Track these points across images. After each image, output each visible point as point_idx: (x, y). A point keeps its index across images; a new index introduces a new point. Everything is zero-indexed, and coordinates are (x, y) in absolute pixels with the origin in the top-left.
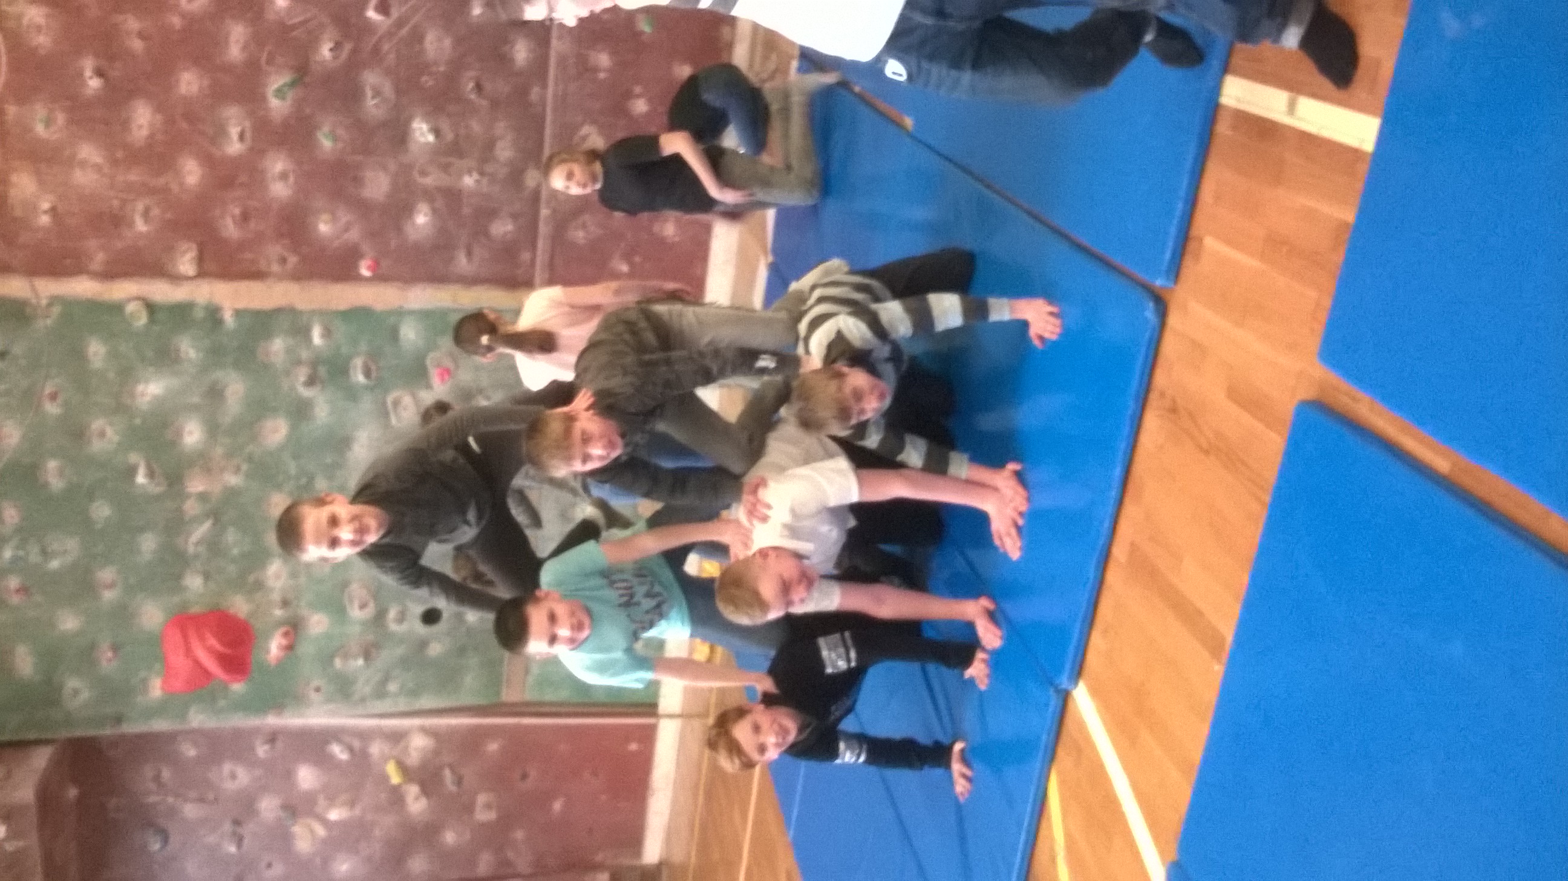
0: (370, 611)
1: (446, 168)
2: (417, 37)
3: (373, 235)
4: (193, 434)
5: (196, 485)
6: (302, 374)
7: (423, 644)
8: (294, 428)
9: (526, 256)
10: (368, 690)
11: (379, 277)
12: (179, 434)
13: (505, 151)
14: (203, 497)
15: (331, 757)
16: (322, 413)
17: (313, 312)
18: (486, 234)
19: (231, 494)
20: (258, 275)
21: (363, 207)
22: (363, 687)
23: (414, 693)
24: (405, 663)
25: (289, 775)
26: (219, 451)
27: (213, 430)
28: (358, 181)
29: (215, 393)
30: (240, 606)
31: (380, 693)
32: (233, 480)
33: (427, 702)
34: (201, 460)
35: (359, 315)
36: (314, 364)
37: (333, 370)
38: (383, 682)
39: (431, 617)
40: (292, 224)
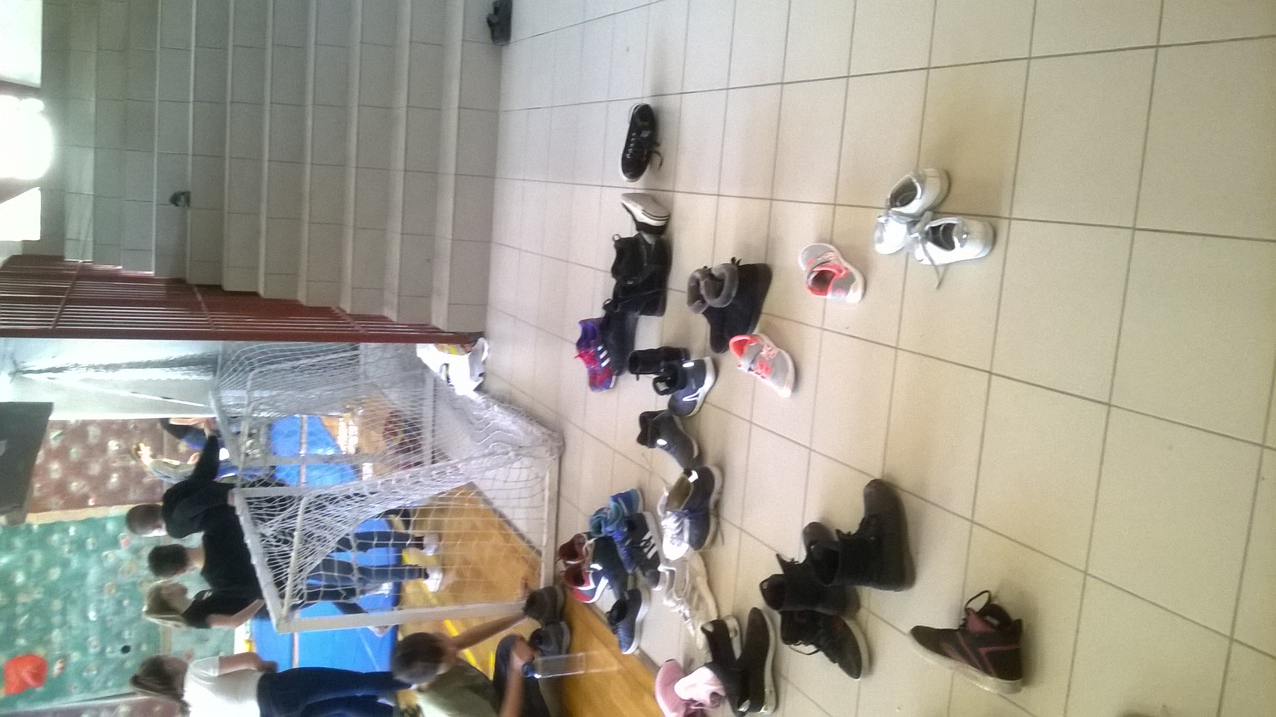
0: (98, 649)
1: (122, 459)
3: (94, 489)
4: (20, 578)
5: (22, 599)
6: (66, 549)
7: (123, 662)
8: (63, 572)
10: (98, 686)
11: (97, 505)
12: (15, 577)
14: (24, 604)
16: (75, 563)
17: (70, 522)
19: (36, 603)
20: (47, 509)
21: (90, 479)
22: (96, 685)
24: (115, 672)
26: (31, 584)
27: (28, 575)
28: (87, 468)
29: (30, 560)
30: (40, 652)
31: (104, 687)
32: (37, 596)
34: (24, 588)
35: (89, 522)
36: (72, 543)
37: (79, 545)
38: (105, 682)
39: (126, 649)
40: (61, 488)
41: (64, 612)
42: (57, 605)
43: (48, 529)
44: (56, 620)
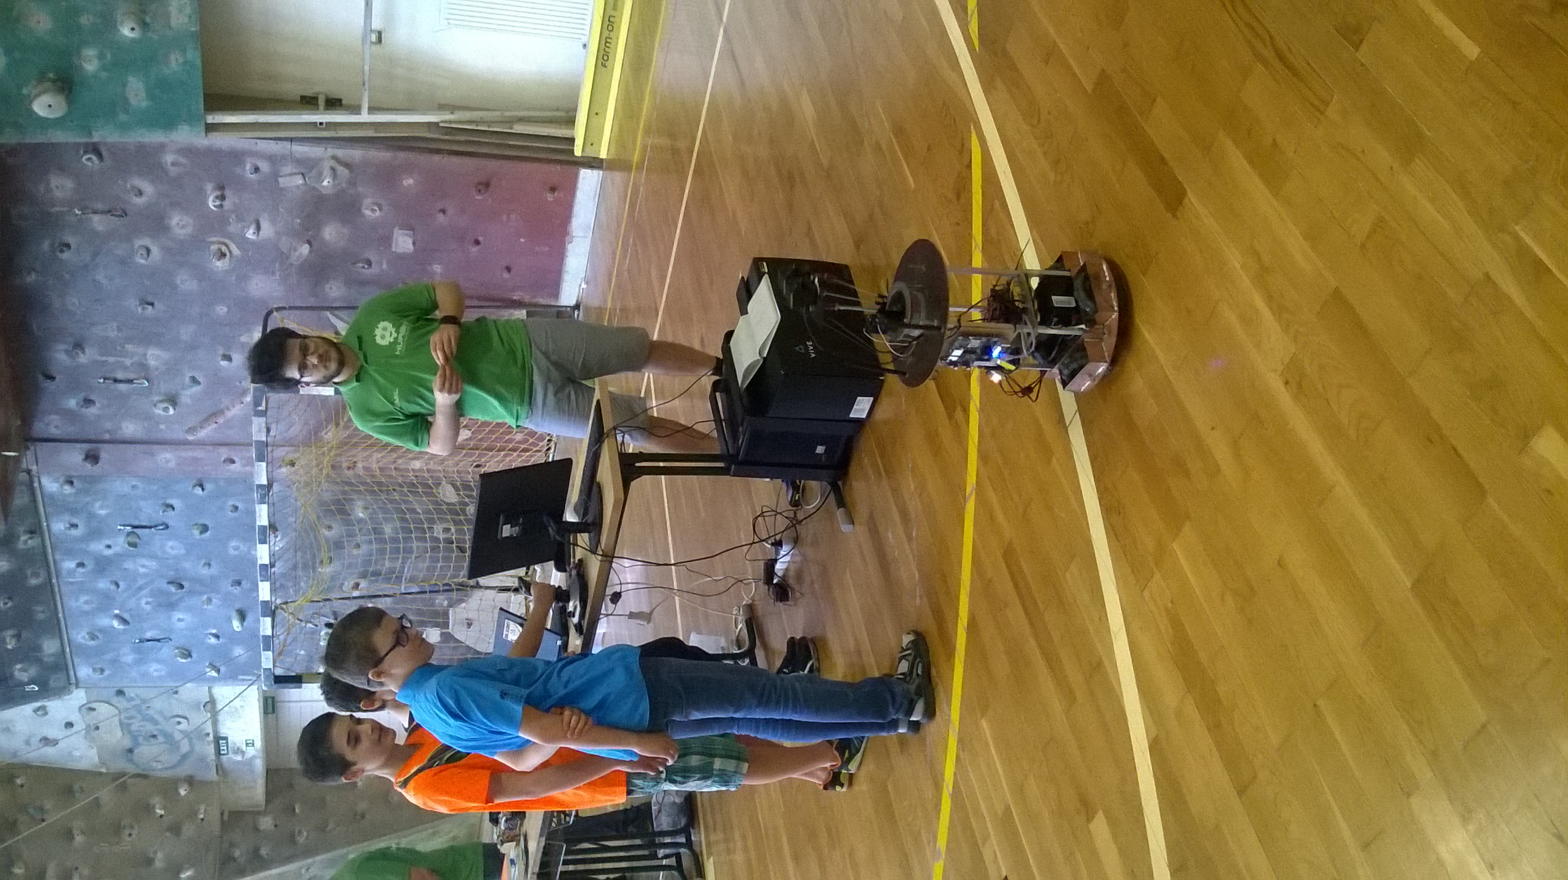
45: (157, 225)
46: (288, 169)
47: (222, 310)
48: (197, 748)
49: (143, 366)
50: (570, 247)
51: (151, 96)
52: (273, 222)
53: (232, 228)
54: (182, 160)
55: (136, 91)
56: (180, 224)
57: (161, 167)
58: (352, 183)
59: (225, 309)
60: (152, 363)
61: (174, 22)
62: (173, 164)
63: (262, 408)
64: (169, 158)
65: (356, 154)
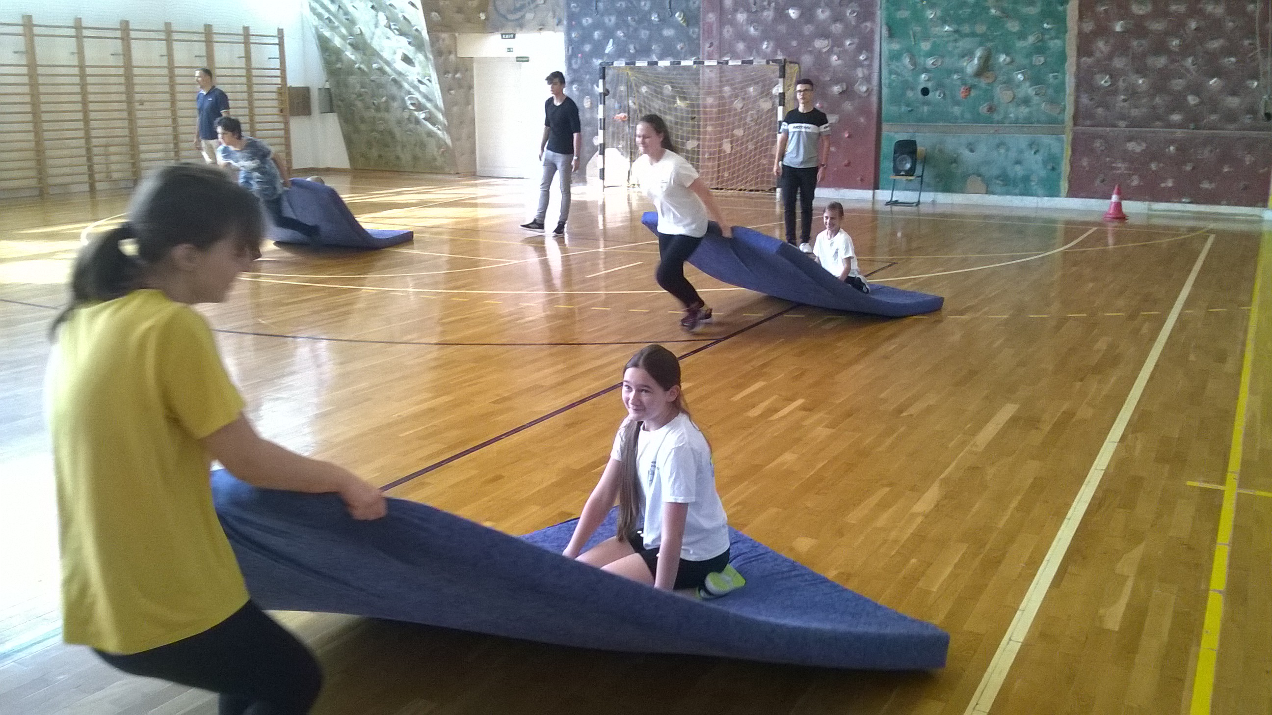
1: (1126, 89)
2: (1181, 77)
3: (1098, 62)
7: (912, 89)
8: (1014, 33)
9: (1088, 122)
10: (893, 67)
11: (1079, 65)
13: (1135, 112)
15: (860, 53)
16: (1022, 44)
17: (1064, 41)
18: (1097, 107)
20: (1081, 17)
21: (1110, 57)
22: (894, 65)
23: (890, 86)
24: (906, 82)
25: (852, 36)
28: (1121, 55)
31: (891, 72)
33: (885, 91)
35: (1062, 57)
37: (1040, 49)
38: (897, 73)
39: (925, 91)
40: (1103, 30)
41: (973, 34)
42: (981, 29)
43: (1060, 20)
44: (966, 28)
45: (837, 18)
46: (866, 71)
47: (794, 43)
48: (510, 23)
49: (764, 9)
50: (833, 189)
51: (902, 19)
52: (839, 65)
53: (836, 49)
54: (868, 30)
55: (904, 14)
56: (837, 28)
57: (865, 21)
58: (860, 97)
59: (795, 45)
60: (765, 13)
61: (933, 29)
62: (866, 27)
63: (771, 62)
64: (868, 24)
65: (874, 99)
